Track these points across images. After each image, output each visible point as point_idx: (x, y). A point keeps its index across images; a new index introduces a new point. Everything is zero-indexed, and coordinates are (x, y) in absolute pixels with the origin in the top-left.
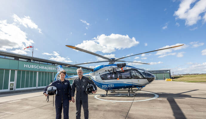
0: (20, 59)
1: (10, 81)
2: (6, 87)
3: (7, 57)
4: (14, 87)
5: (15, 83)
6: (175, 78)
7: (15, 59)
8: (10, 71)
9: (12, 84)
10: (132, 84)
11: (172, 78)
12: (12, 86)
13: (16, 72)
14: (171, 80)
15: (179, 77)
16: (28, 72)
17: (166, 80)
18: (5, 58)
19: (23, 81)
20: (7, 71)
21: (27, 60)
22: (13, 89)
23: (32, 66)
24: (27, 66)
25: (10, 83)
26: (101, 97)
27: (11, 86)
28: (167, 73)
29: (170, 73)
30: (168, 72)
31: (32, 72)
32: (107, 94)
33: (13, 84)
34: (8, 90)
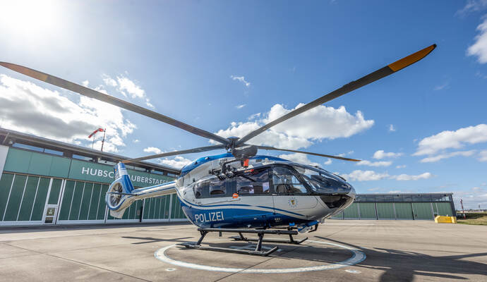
0: (74, 156)
1: (49, 203)
2: (37, 216)
3: (47, 151)
4: (54, 217)
5: (57, 207)
6: (469, 216)
7: (64, 155)
8: (52, 180)
9: (52, 209)
10: (272, 211)
11: (460, 217)
12: (51, 215)
13: (64, 183)
14: (453, 222)
15: (481, 215)
16: (89, 184)
17: (436, 219)
18: (43, 153)
19: (76, 205)
20: (46, 179)
21: (91, 159)
22: (51, 222)
23: (100, 173)
24: (88, 171)
25: (47, 206)
26: (183, 249)
27: (48, 214)
28: (442, 202)
29: (451, 203)
30: (447, 199)
31: (98, 185)
32: (199, 243)
33: (54, 210)
34: (42, 222)
